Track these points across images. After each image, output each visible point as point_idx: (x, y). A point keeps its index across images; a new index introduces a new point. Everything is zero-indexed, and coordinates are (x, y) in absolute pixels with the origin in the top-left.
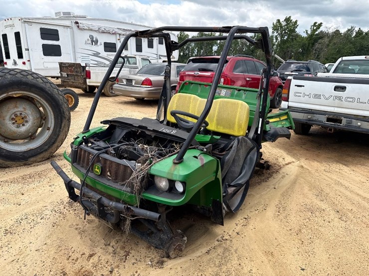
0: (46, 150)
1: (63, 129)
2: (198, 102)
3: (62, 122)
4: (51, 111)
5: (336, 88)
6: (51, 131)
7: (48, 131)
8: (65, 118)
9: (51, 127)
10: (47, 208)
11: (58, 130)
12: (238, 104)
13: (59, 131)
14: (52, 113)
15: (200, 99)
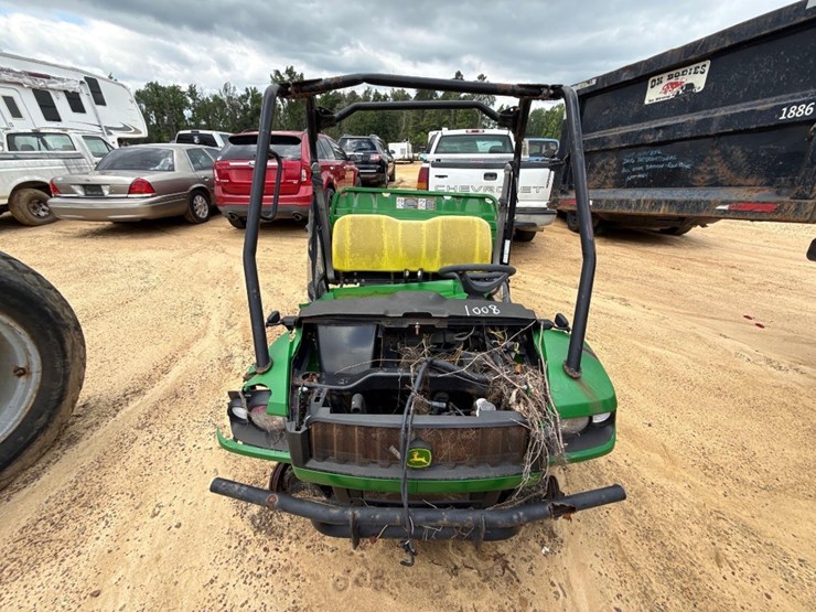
0: (43, 429)
1: (73, 358)
2: (400, 228)
3: (62, 342)
4: (12, 324)
5: (487, 176)
6: (36, 377)
7: (22, 379)
8: (66, 326)
9: (29, 363)
10: (220, 583)
11: (58, 364)
12: (474, 222)
13: (65, 365)
14: (19, 329)
15: (401, 222)
